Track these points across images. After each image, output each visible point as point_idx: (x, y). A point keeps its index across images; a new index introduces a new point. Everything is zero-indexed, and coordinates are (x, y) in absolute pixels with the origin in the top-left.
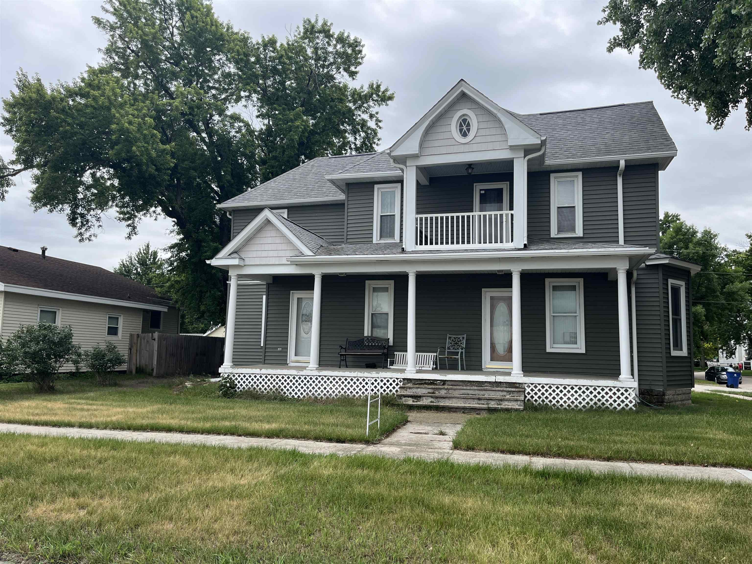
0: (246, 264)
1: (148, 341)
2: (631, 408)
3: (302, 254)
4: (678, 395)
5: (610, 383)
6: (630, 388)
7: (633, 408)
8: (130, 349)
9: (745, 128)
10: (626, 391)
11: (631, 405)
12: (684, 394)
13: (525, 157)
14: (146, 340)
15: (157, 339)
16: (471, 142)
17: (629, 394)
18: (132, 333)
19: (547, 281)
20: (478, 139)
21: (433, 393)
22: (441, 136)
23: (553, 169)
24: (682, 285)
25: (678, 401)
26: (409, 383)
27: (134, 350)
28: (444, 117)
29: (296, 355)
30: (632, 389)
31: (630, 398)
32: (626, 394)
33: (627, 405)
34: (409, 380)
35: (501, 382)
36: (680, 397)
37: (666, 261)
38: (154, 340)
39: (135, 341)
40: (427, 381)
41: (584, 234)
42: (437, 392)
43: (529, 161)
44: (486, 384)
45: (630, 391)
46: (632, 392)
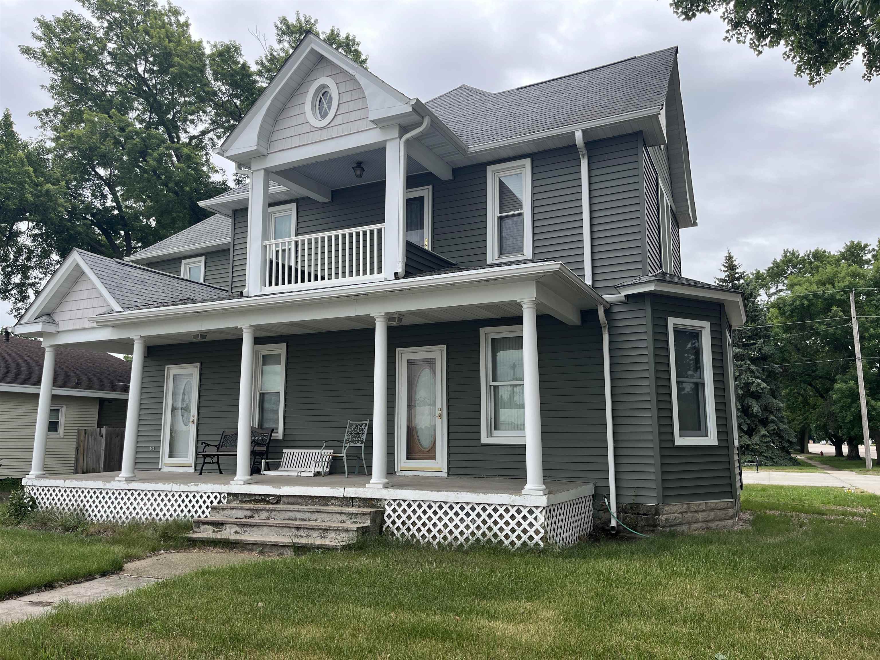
0: (60, 329)
1: (95, 439)
2: (537, 544)
3: (112, 311)
4: (696, 511)
5: (505, 498)
6: (537, 507)
7: (540, 542)
8: (77, 449)
9: (864, 77)
10: (531, 512)
11: (537, 538)
12: (713, 510)
13: (401, 137)
14: (93, 437)
15: (104, 436)
16: (331, 125)
17: (535, 519)
18: (80, 428)
19: (483, 331)
20: (339, 119)
21: (251, 517)
22: (294, 121)
23: (490, 158)
24: (704, 328)
25: (697, 522)
26: (234, 500)
27: (81, 450)
28: (298, 92)
29: (170, 456)
30: (540, 509)
31: (537, 525)
32: (530, 519)
33: (531, 538)
34: (235, 496)
35: (352, 498)
36: (700, 516)
37: (651, 288)
38: (102, 436)
39: (82, 438)
40: (257, 497)
41: (534, 254)
42: (256, 516)
43: (408, 143)
44: (333, 501)
45: (537, 512)
46: (539, 515)
